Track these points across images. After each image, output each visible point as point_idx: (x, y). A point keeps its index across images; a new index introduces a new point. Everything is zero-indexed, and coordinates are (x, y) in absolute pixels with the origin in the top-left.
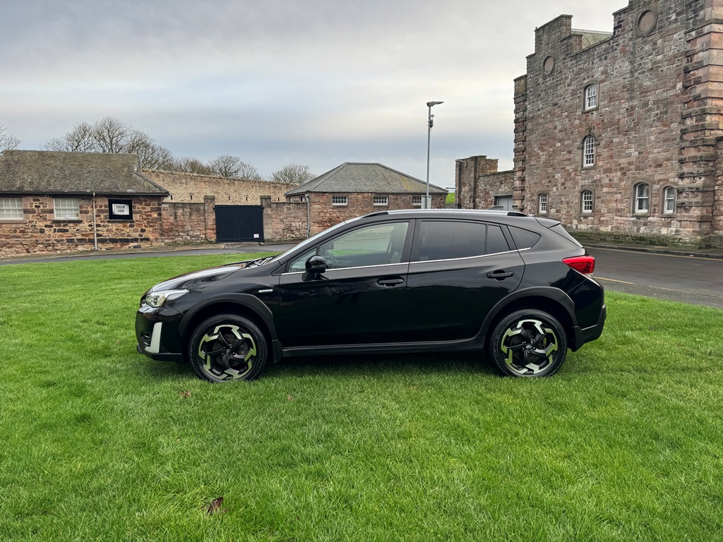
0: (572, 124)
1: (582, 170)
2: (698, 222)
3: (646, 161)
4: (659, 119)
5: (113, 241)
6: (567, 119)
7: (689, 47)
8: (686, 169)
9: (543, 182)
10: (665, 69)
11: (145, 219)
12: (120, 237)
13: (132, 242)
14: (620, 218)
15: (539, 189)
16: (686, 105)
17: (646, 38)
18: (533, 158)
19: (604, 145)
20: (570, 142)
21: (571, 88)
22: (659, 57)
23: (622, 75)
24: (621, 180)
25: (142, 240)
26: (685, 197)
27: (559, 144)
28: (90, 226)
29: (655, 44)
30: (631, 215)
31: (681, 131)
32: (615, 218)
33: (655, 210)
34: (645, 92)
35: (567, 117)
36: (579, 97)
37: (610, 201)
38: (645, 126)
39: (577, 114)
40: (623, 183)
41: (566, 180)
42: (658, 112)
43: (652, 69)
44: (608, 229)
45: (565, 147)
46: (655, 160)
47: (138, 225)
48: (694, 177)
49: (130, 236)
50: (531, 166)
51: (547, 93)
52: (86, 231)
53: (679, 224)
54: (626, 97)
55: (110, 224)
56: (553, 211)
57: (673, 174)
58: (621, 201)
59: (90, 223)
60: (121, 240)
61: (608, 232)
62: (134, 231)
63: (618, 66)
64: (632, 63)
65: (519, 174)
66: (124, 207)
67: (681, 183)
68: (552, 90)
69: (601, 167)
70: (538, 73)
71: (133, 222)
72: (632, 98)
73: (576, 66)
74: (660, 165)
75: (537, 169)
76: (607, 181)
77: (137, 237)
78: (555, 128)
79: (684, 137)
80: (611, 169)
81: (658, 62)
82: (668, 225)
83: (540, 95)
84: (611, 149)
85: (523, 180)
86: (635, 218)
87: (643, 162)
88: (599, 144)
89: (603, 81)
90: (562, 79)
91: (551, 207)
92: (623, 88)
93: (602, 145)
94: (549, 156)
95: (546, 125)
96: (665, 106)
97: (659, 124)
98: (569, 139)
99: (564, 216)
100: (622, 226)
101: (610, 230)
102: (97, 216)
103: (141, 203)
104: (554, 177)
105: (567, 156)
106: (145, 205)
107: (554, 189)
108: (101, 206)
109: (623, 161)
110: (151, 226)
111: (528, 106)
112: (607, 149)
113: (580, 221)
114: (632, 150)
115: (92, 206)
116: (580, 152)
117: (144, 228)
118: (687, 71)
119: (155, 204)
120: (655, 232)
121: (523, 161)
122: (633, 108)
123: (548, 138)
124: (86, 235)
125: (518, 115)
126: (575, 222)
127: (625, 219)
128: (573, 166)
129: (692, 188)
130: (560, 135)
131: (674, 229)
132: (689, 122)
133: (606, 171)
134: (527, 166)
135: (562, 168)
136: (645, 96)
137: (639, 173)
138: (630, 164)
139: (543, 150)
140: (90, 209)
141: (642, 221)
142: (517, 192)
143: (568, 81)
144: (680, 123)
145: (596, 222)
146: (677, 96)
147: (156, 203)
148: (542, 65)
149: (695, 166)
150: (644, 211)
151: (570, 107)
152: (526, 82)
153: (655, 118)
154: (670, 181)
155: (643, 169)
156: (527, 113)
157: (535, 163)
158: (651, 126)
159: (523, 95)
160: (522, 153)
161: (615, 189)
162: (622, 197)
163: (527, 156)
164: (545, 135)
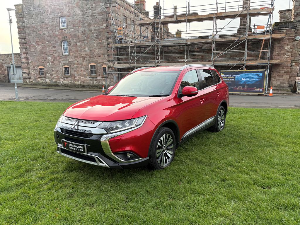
0: (54, 34)
1: (63, 56)
3: (94, 54)
4: (97, 38)
6: (51, 31)
7: (107, 10)
8: (110, 59)
9: (41, 60)
10: (97, 17)
14: (84, 78)
16: (108, 33)
17: (88, 2)
18: (32, 48)
19: (73, 46)
21: (51, 16)
22: (95, 11)
23: (78, 15)
26: (111, 70)
27: (48, 43)
29: (92, 5)
30: (89, 77)
31: (107, 43)
32: (82, 78)
33: (99, 75)
34: (90, 25)
35: (51, 30)
36: (56, 21)
37: (79, 71)
38: (92, 40)
39: (56, 29)
40: (84, 63)
41: (54, 60)
42: (97, 34)
43: (92, 16)
44: (79, 83)
45: (51, 44)
46: (98, 54)
48: (114, 62)
50: (31, 52)
51: (36, 16)
53: (110, 80)
54: (81, 25)
56: (48, 75)
57: (106, 60)
58: (84, 71)
61: (79, 84)
63: (75, 11)
64: (82, 11)
65: (24, 55)
67: (109, 64)
68: (40, 15)
69: (73, 55)
70: (30, 4)
72: (84, 27)
73: (53, 6)
74: (100, 57)
75: (36, 54)
76: (76, 62)
78: (44, 34)
79: (108, 46)
80: (78, 57)
81: (94, 13)
82: (106, 80)
83: (32, 16)
84: (77, 48)
85: (27, 59)
86: (91, 78)
87: (92, 55)
88: (70, 45)
89: (69, 16)
90: (46, 11)
91: (47, 73)
92: (80, 21)
94: (42, 48)
95: (39, 32)
96: (100, 32)
97: (97, 39)
98: (53, 41)
99: (55, 77)
100: (86, 81)
101: (80, 83)
104: (47, 58)
105: (53, 49)
107: (48, 64)
109: (83, 54)
111: (25, 21)
112: (74, 48)
113: (64, 80)
114: (87, 49)
116: (60, 47)
118: (107, 20)
120: (100, 83)
121: (26, 49)
122: (85, 31)
123: (40, 39)
125: (19, 24)
126: (61, 80)
127: (87, 78)
128: (57, 54)
130: (48, 38)
131: (108, 82)
132: (110, 40)
133: (75, 57)
134: (29, 52)
135: (51, 55)
136: (90, 27)
137: (91, 59)
138: (86, 55)
139: (39, 45)
141: (94, 79)
142: (24, 65)
144: (106, 40)
145: (73, 79)
146: (104, 29)
148: (32, 1)
149: (114, 58)
150: (95, 75)
151: (52, 25)
152: (22, 7)
153: (96, 37)
154: (105, 63)
155: (92, 58)
156: (25, 24)
157: (34, 51)
158: (94, 40)
159: (21, 14)
160: (24, 45)
161: (80, 65)
162: (84, 69)
163: (28, 47)
164: (38, 37)
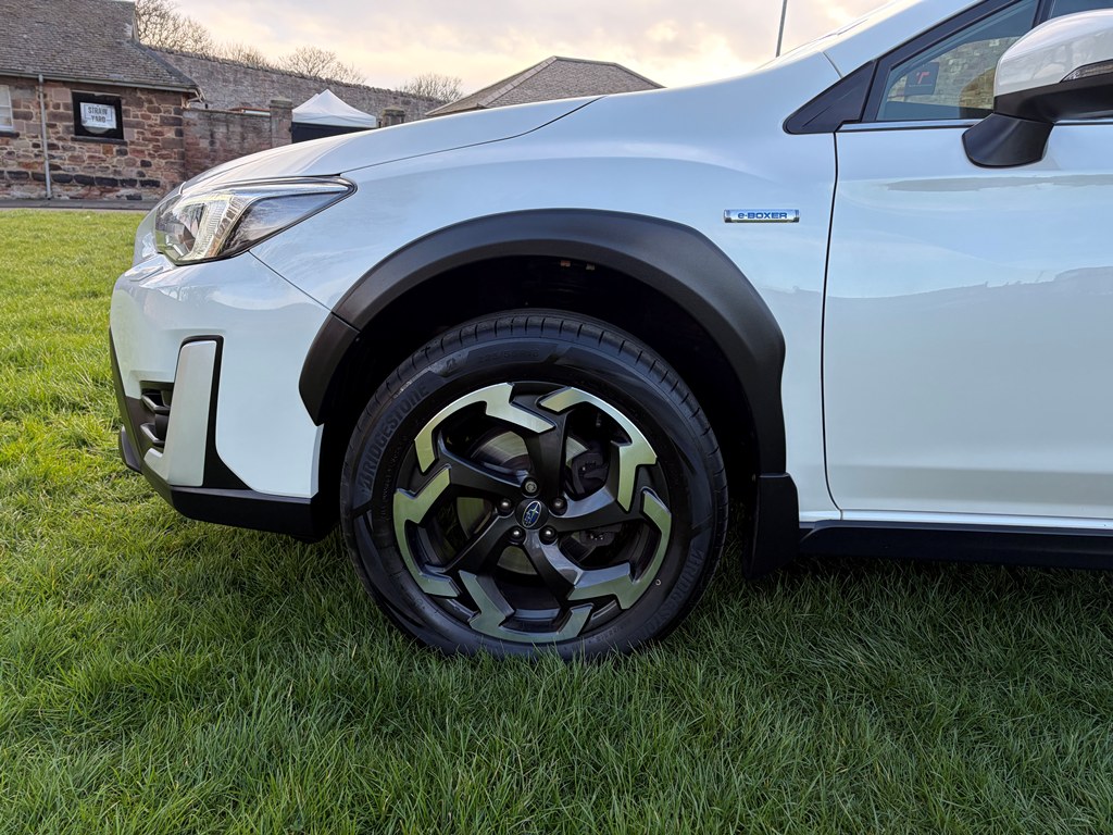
5: (85, 181)
11: (150, 140)
12: (99, 174)
13: (123, 186)
25: (144, 184)
28: (36, 146)
47: (135, 151)
49: (119, 173)
52: (28, 157)
55: (77, 145)
59: (35, 141)
60: (101, 180)
62: (128, 165)
66: (105, 111)
71: (125, 144)
77: (134, 176)
102: (50, 126)
103: (139, 104)
106: (149, 110)
108: (57, 106)
110: (162, 157)
115: (39, 103)
117: (148, 159)
119: (168, 109)
124: (27, 165)
140: (33, 110)
147: (172, 108)
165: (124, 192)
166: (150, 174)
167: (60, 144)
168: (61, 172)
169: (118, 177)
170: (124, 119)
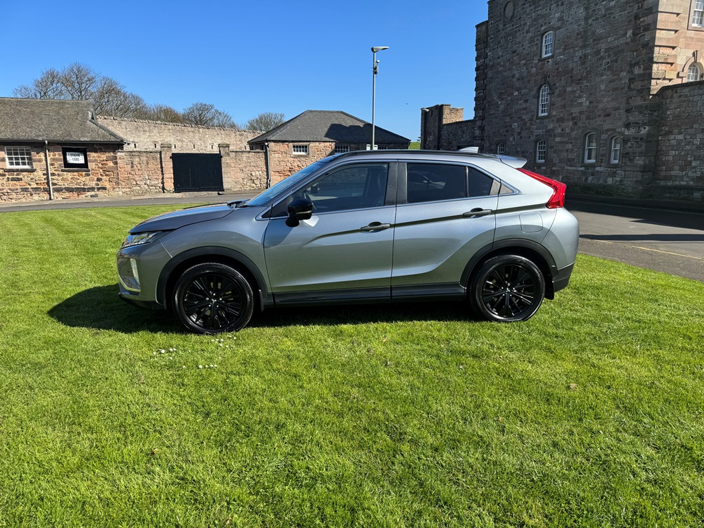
0: (529, 72)
1: (537, 119)
2: (641, 172)
3: (596, 111)
4: (610, 68)
5: (70, 190)
6: (525, 68)
8: (631, 119)
9: (501, 131)
10: (617, 16)
11: (101, 168)
12: (76, 186)
13: (88, 191)
14: (570, 168)
15: (496, 139)
16: (635, 53)
18: (492, 107)
19: (558, 95)
20: (527, 91)
21: (530, 35)
22: (612, 4)
23: (576, 21)
24: (572, 130)
25: (99, 189)
26: (630, 147)
27: (517, 93)
28: (44, 175)
30: (580, 165)
31: (630, 80)
33: (602, 160)
34: (597, 39)
35: (525, 64)
36: (537, 44)
37: (561, 151)
38: (597, 75)
39: (534, 62)
40: (574, 133)
41: (522, 129)
42: (609, 60)
43: (605, 16)
45: (522, 95)
46: (605, 110)
47: (94, 173)
48: (639, 127)
49: (86, 185)
50: (490, 115)
51: (506, 40)
52: (41, 180)
53: (623, 174)
54: (580, 45)
55: (65, 173)
57: (620, 123)
58: (572, 151)
59: (44, 172)
60: (77, 189)
62: (90, 180)
63: (573, 13)
64: (586, 9)
65: (479, 123)
66: (79, 155)
67: (627, 132)
68: (511, 37)
69: (555, 116)
70: (498, 19)
71: (89, 171)
72: (585, 46)
73: (534, 12)
74: (609, 115)
75: (496, 118)
76: (559, 131)
77: (94, 185)
78: (514, 76)
79: (632, 86)
80: (564, 118)
81: (611, 8)
82: (614, 174)
83: (500, 42)
84: (565, 99)
85: (482, 128)
86: (583, 168)
87: (593, 112)
88: (553, 93)
89: (559, 28)
90: (521, 25)
92: (578, 34)
93: (556, 94)
94: (507, 105)
95: (505, 74)
96: (617, 53)
97: (609, 73)
98: (526, 87)
102: (51, 164)
103: (96, 151)
104: (511, 126)
105: (524, 106)
106: (100, 153)
107: (511, 139)
108: (55, 155)
109: (575, 110)
110: (106, 175)
111: (489, 54)
112: (560, 98)
114: (584, 99)
115: (46, 154)
116: (535, 101)
117: (100, 177)
118: (637, 17)
119: (110, 152)
120: (601, 182)
121: (483, 110)
122: (585, 56)
123: (507, 87)
124: (41, 184)
125: (479, 63)
127: (575, 168)
128: (529, 116)
129: (637, 138)
130: (517, 84)
131: (618, 179)
132: (637, 71)
133: (561, 120)
135: (519, 118)
136: (598, 44)
137: (589, 123)
138: (581, 113)
139: (502, 99)
140: (43, 157)
141: (590, 170)
143: (526, 28)
144: (629, 72)
146: (627, 44)
147: (112, 152)
148: (502, 10)
149: (641, 116)
150: (593, 161)
151: (528, 55)
152: (487, 28)
153: (606, 67)
154: (617, 130)
155: (592, 119)
156: (487, 61)
157: (494, 112)
158: (602, 75)
159: (484, 42)
160: (482, 102)
161: (567, 138)
162: (572, 146)
163: (487, 105)
164: (503, 84)
165: (89, 193)
166: (101, 184)
167: (57, 173)
168: (58, 186)
169: (86, 187)
170: (88, 158)
